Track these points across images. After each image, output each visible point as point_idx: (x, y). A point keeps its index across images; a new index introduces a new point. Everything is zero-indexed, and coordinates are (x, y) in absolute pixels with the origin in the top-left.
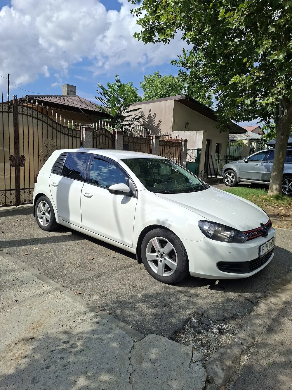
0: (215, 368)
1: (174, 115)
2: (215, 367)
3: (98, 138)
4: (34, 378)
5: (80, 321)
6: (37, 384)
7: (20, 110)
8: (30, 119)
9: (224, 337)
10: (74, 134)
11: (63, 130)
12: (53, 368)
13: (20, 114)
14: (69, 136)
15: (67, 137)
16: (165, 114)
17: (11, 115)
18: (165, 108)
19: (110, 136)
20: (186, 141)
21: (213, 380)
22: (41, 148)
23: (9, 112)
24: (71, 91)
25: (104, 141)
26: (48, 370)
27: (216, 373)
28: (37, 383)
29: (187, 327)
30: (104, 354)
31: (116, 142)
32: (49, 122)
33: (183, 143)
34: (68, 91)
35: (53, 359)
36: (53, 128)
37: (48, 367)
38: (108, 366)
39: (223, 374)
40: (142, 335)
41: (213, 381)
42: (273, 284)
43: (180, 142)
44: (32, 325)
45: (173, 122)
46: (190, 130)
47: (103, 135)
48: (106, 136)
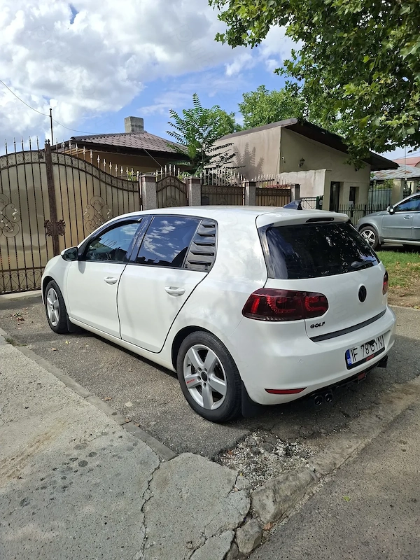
0: (263, 500)
1: (281, 148)
2: (264, 498)
3: (164, 190)
4: (24, 500)
5: (99, 434)
6: (25, 507)
7: (54, 158)
8: (69, 170)
9: (292, 460)
10: (130, 187)
11: (114, 182)
12: (50, 489)
13: (55, 164)
14: (123, 190)
15: (120, 192)
16: (269, 148)
17: (43, 166)
18: (268, 140)
19: (181, 186)
20: (297, 186)
21: (259, 514)
22: (85, 210)
23: (40, 163)
24: (136, 126)
25: (173, 194)
26: (43, 491)
27: (264, 507)
28: (26, 505)
29: (241, 446)
30: (118, 474)
31: (191, 194)
32: (96, 173)
33: (293, 190)
34: (132, 126)
35: (54, 479)
36: (100, 180)
37: (44, 488)
38: (118, 490)
39: (274, 507)
40: (173, 454)
41: (259, 516)
42: (388, 391)
43: (289, 188)
44: (37, 438)
45: (281, 159)
46: (306, 169)
47: (171, 186)
48: (176, 187)
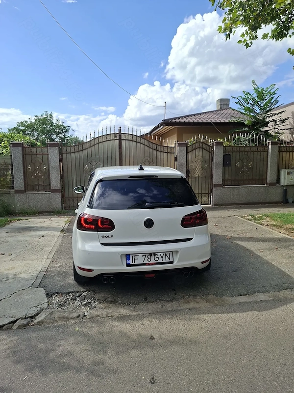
3: (194, 151)
7: (123, 137)
10: (169, 150)
11: (158, 148)
13: (123, 140)
14: (164, 152)
15: (162, 154)
17: (117, 142)
23: (115, 140)
24: (223, 105)
25: (200, 153)
27: (39, 317)
34: (221, 105)
36: (149, 147)
39: (42, 319)
40: (37, 286)
41: (35, 320)
47: (199, 148)
48: (203, 149)
